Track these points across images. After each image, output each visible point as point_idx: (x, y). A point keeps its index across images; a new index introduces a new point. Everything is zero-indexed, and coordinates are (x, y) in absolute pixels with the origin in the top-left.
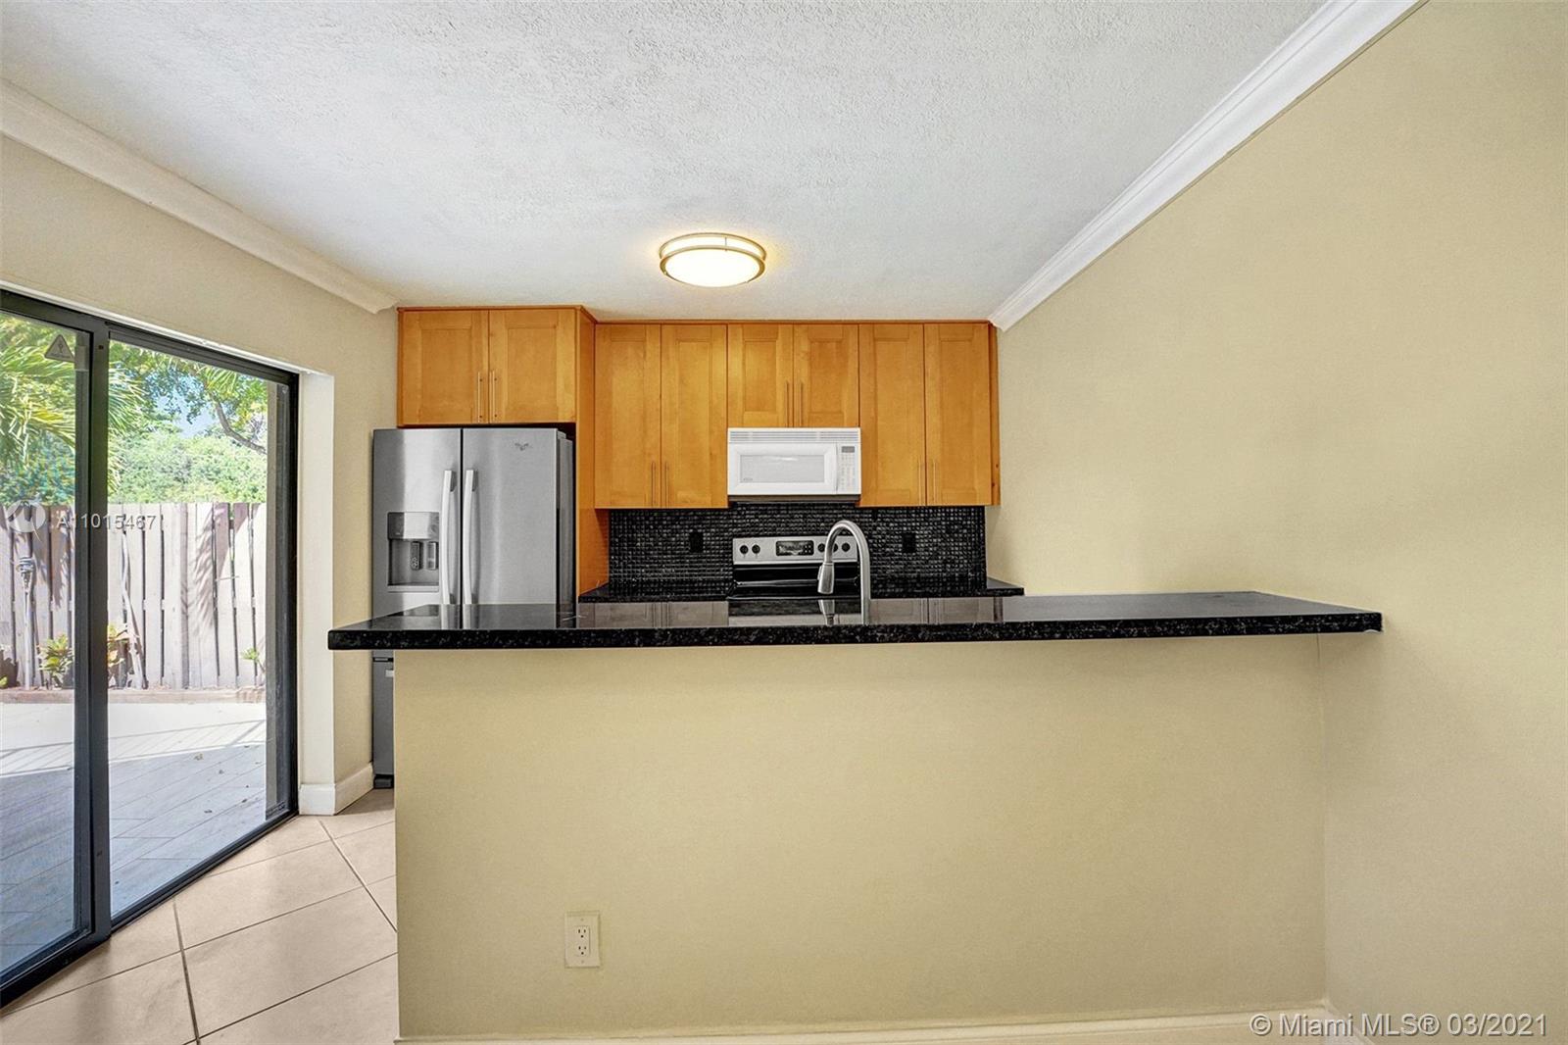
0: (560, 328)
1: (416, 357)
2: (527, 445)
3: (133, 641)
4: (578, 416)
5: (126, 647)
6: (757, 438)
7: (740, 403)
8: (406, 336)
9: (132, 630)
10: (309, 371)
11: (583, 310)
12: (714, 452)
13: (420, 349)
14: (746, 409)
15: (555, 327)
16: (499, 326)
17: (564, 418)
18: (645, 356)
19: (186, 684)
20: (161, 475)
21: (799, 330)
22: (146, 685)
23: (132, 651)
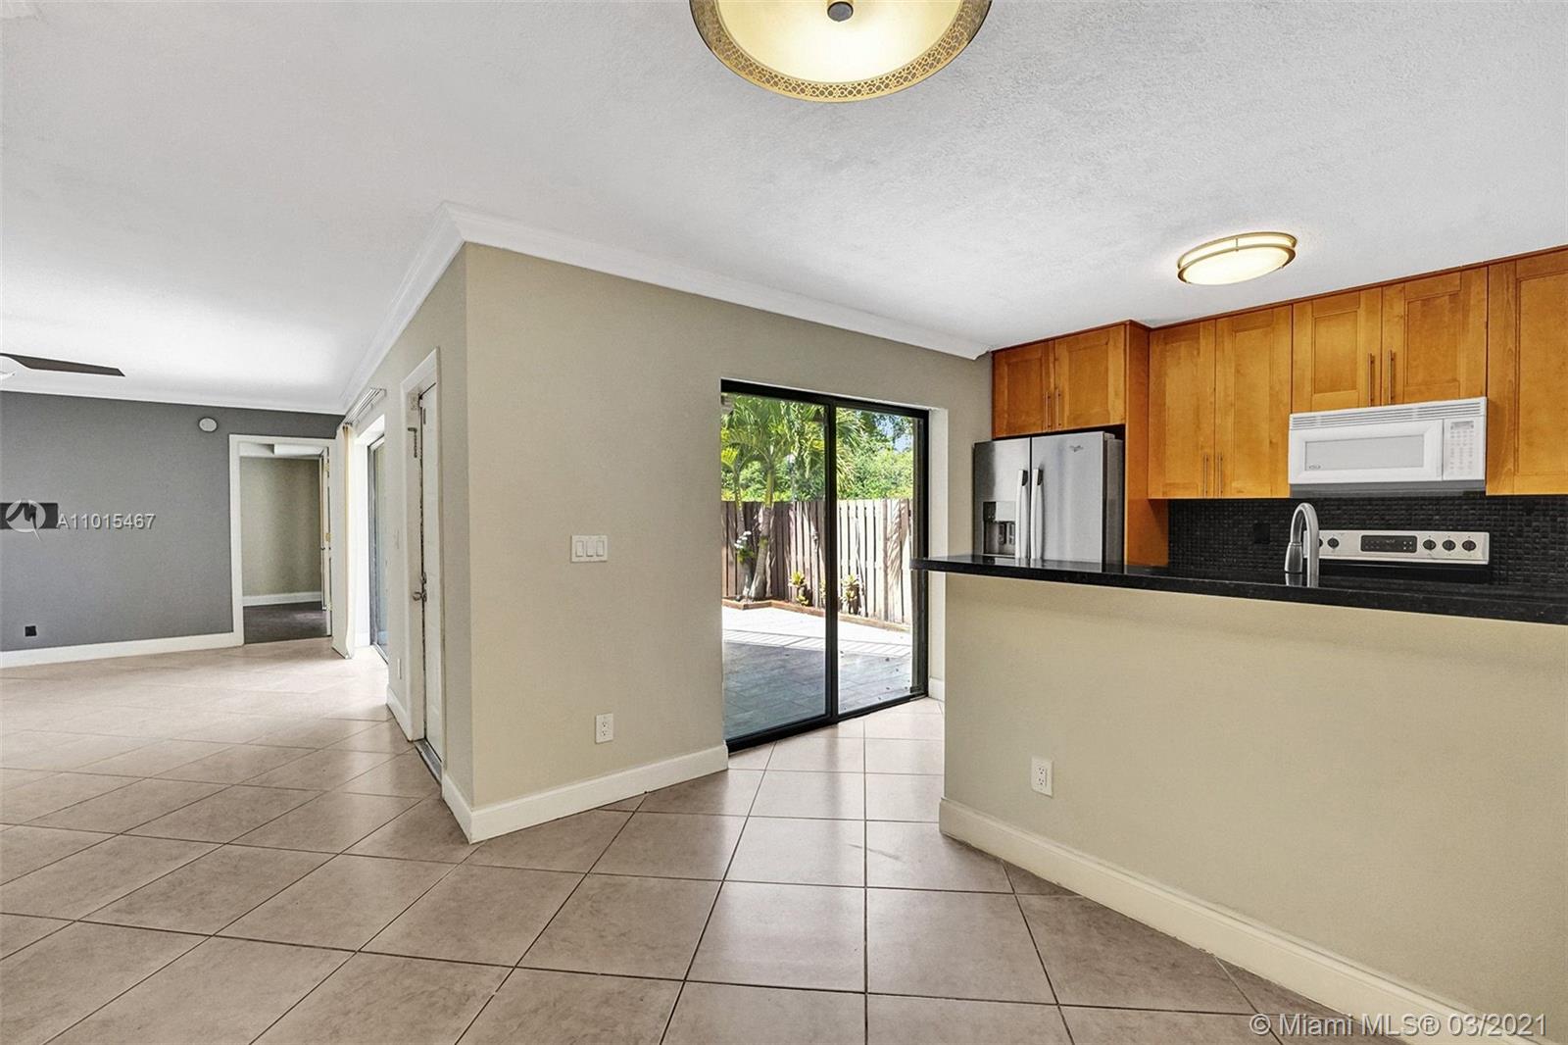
0: (1111, 343)
1: (1004, 386)
2: (1079, 447)
3: (861, 587)
4: (1127, 418)
5: (858, 589)
6: (1326, 421)
7: (1308, 388)
8: (997, 372)
9: (860, 578)
10: (933, 408)
11: (1132, 323)
12: (1274, 441)
13: (1006, 380)
14: (1316, 390)
15: (1107, 344)
16: (1062, 352)
17: (1115, 421)
18: (1198, 353)
19: (886, 618)
20: (884, 481)
21: (1389, 292)
22: (867, 615)
23: (861, 593)
